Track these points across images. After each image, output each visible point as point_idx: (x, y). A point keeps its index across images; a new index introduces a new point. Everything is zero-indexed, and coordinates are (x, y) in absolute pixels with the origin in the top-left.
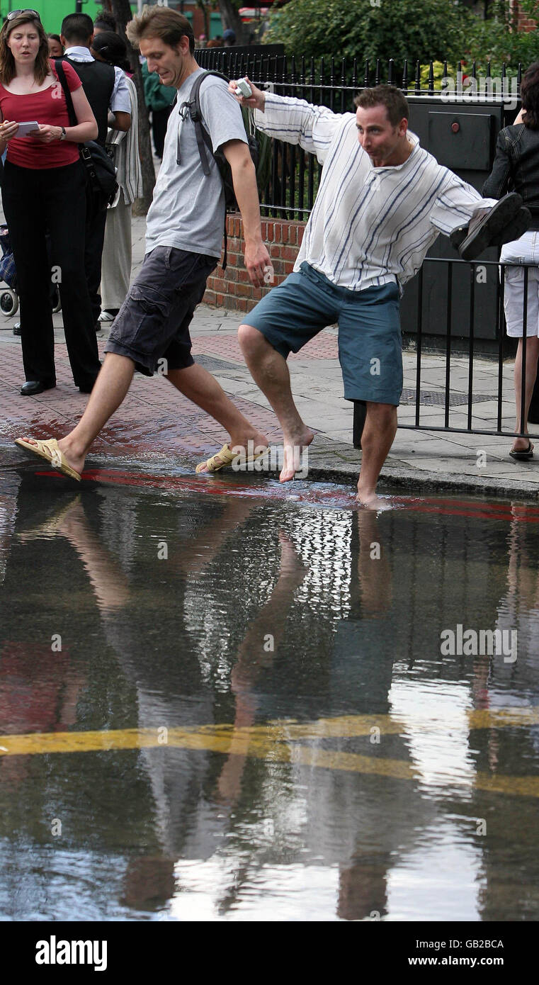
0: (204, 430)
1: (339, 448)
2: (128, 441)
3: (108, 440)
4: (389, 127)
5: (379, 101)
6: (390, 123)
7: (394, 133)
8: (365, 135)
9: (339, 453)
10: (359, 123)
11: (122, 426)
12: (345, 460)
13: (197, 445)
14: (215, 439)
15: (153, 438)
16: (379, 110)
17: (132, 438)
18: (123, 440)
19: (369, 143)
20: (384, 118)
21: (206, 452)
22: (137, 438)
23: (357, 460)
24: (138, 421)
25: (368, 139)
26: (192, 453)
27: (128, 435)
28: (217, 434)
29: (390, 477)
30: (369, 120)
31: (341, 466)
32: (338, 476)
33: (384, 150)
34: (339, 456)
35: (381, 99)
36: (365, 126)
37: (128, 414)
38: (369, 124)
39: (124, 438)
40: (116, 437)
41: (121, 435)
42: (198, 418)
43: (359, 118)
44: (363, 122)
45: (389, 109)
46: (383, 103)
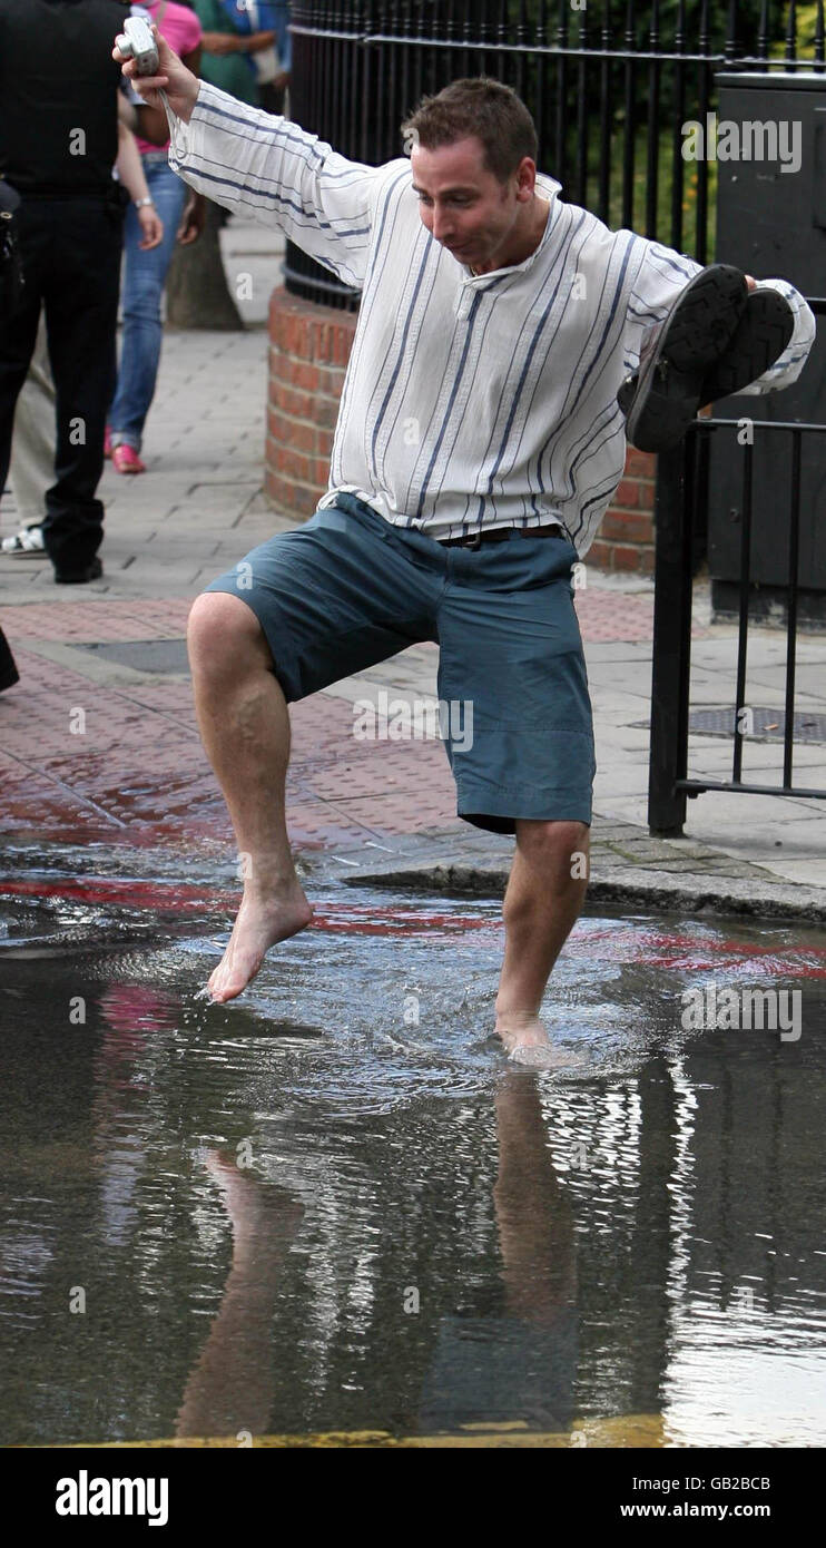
0: (326, 795)
1: (618, 834)
2: (160, 816)
3: (117, 815)
4: (490, 185)
5: (462, 129)
6: (493, 177)
7: (505, 196)
8: (436, 210)
9: (617, 846)
10: (421, 184)
11: (147, 786)
12: (631, 861)
13: (312, 826)
14: (351, 814)
15: (216, 811)
16: (465, 151)
17: (172, 811)
18: (149, 815)
19: (450, 229)
20: (478, 167)
21: (331, 841)
22: (179, 811)
23: (657, 861)
24: (183, 773)
25: (444, 219)
26: (301, 844)
27: (161, 804)
28: (355, 804)
29: (729, 898)
30: (443, 175)
31: (623, 874)
32: (614, 898)
33: (488, 238)
34: (618, 852)
35: (467, 122)
36: (434, 191)
37: (160, 760)
38: (445, 186)
39: (152, 811)
40: (136, 808)
41: (146, 804)
42: (311, 769)
43: (418, 172)
44: (430, 184)
45: (488, 144)
46: (472, 132)
